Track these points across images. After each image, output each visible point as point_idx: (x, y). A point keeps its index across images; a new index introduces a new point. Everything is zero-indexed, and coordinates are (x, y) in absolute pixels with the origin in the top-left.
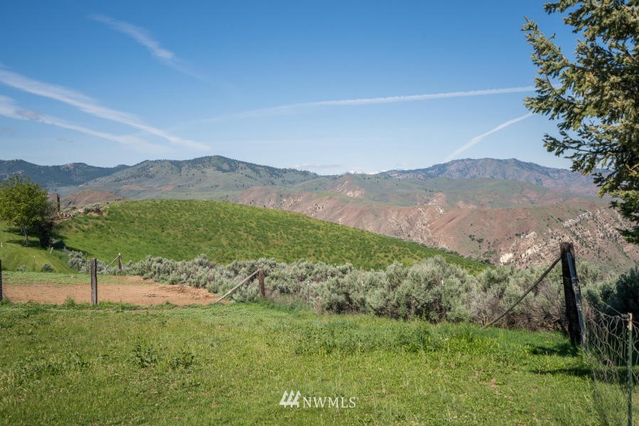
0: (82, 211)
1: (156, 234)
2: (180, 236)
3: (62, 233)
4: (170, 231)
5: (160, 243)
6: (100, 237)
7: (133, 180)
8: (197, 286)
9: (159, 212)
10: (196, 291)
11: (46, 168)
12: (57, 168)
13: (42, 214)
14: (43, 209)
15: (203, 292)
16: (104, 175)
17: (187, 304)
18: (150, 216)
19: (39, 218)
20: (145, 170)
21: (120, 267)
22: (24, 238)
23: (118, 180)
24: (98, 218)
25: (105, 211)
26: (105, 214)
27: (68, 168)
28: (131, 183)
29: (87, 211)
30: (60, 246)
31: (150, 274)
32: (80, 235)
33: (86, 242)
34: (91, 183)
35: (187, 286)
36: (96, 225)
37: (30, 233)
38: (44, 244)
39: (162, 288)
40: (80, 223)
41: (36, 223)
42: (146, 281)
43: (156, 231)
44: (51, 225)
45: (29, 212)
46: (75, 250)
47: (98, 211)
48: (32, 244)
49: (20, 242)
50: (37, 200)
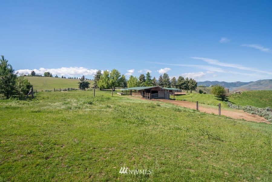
0: (235, 93)
1: (258, 100)
2: (268, 101)
3: (227, 98)
4: (264, 99)
5: (260, 102)
6: (239, 100)
7: (255, 85)
8: (261, 116)
9: (260, 94)
10: (260, 117)
11: (230, 83)
12: (232, 83)
13: (222, 93)
14: (223, 92)
15: (263, 118)
16: (246, 84)
17: (251, 121)
18: (256, 95)
19: (221, 94)
20: (259, 83)
21: (239, 107)
22: (218, 98)
23: (250, 86)
24: (239, 95)
25: (242, 93)
26: (241, 94)
27: (235, 83)
28: (254, 86)
29: (236, 93)
30: (227, 101)
31: (246, 110)
32: (233, 99)
33: (235, 100)
34: (241, 86)
35: (257, 116)
36: (238, 96)
37: (220, 97)
38: (223, 100)
39: (247, 115)
40: (234, 96)
41: (221, 95)
42: (245, 112)
43: (258, 99)
44: (224, 96)
45: (219, 92)
46: (230, 102)
47: (239, 93)
48: (220, 100)
49: (217, 99)
50: (221, 90)
